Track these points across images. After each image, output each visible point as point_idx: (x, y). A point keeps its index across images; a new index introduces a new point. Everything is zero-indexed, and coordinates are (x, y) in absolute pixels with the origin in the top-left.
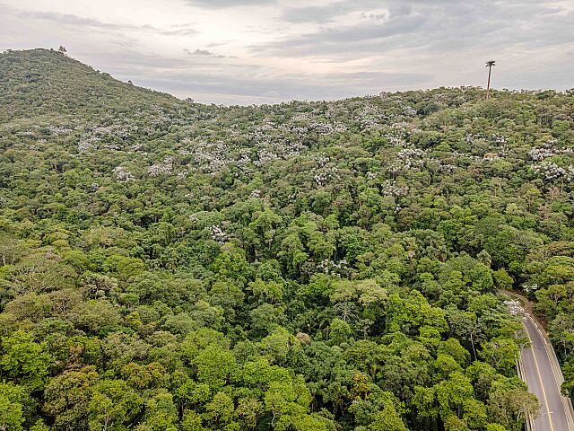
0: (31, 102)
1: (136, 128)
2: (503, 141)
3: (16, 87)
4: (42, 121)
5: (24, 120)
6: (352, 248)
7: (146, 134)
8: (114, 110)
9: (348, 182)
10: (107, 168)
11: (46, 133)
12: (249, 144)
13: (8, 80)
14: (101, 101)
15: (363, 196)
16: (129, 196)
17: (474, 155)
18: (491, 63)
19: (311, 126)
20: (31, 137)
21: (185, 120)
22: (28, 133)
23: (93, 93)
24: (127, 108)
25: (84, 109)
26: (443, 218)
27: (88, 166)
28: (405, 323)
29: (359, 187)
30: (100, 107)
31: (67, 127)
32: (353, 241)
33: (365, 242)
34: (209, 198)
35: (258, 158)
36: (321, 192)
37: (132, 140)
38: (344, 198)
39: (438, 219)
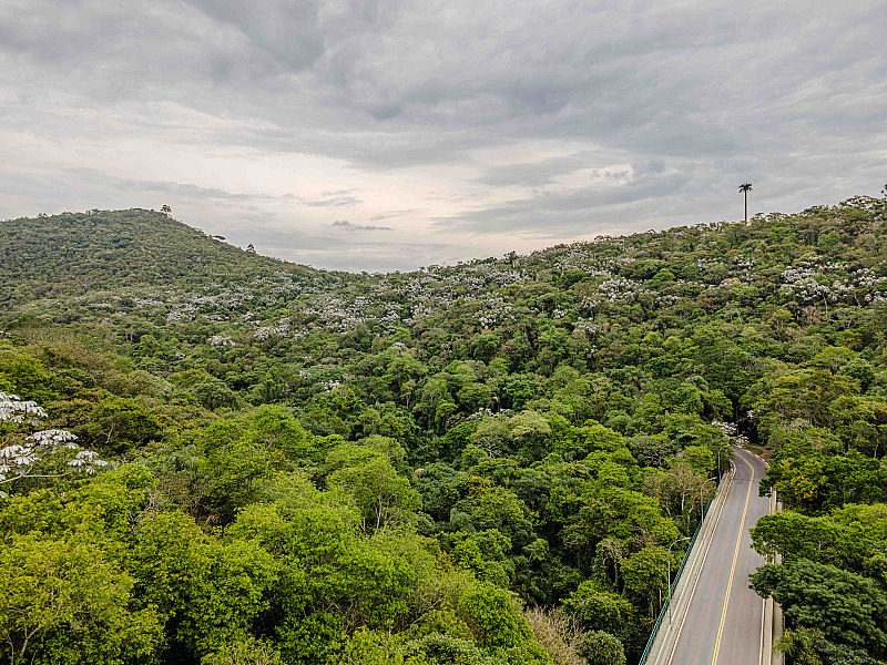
0: (115, 271)
1: (251, 297)
2: (748, 263)
3: (98, 254)
4: (124, 292)
5: (102, 292)
6: (520, 397)
7: (264, 304)
8: (224, 277)
9: (526, 321)
10: (199, 338)
11: (127, 304)
12: (401, 299)
13: (87, 246)
14: (208, 269)
15: (544, 336)
16: (224, 361)
17: (708, 282)
18: (746, 187)
19: (491, 276)
20: (107, 309)
21: (321, 289)
22: (103, 305)
23: (199, 259)
24: (242, 275)
25: (184, 279)
26: (653, 355)
27: (177, 336)
28: (568, 450)
29: (541, 328)
30: (206, 275)
31: (158, 299)
32: (522, 387)
33: (539, 389)
34: (334, 360)
35: (411, 315)
36: (486, 334)
37: (242, 310)
38: (518, 341)
39: (646, 356)
